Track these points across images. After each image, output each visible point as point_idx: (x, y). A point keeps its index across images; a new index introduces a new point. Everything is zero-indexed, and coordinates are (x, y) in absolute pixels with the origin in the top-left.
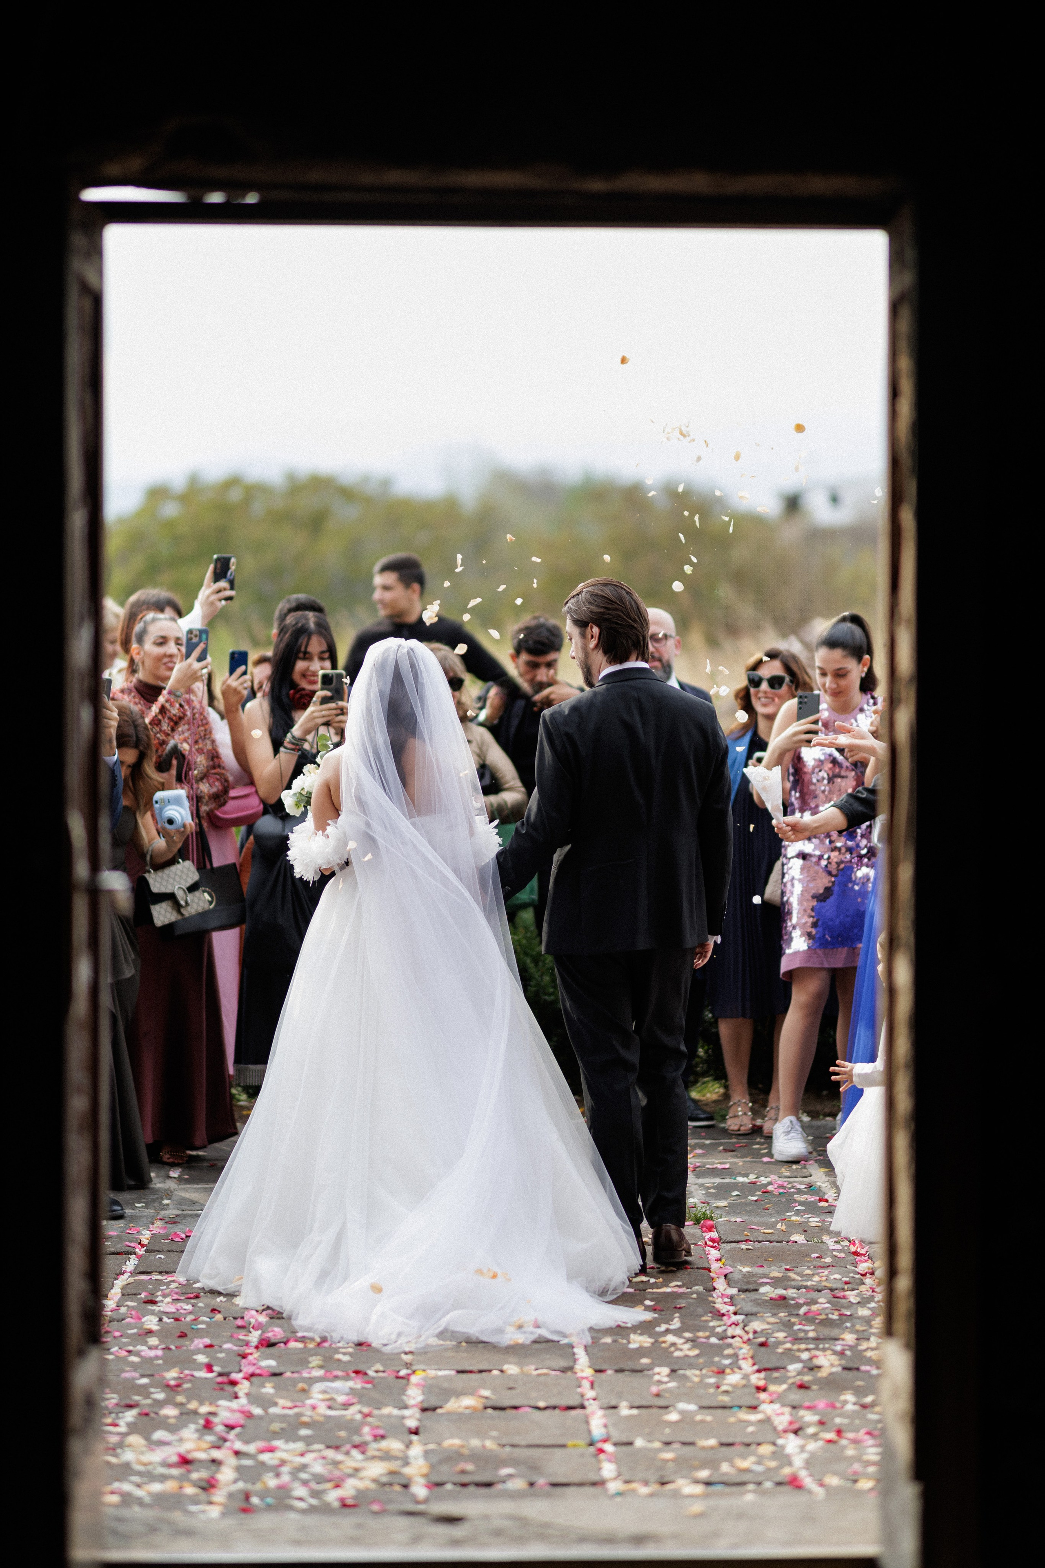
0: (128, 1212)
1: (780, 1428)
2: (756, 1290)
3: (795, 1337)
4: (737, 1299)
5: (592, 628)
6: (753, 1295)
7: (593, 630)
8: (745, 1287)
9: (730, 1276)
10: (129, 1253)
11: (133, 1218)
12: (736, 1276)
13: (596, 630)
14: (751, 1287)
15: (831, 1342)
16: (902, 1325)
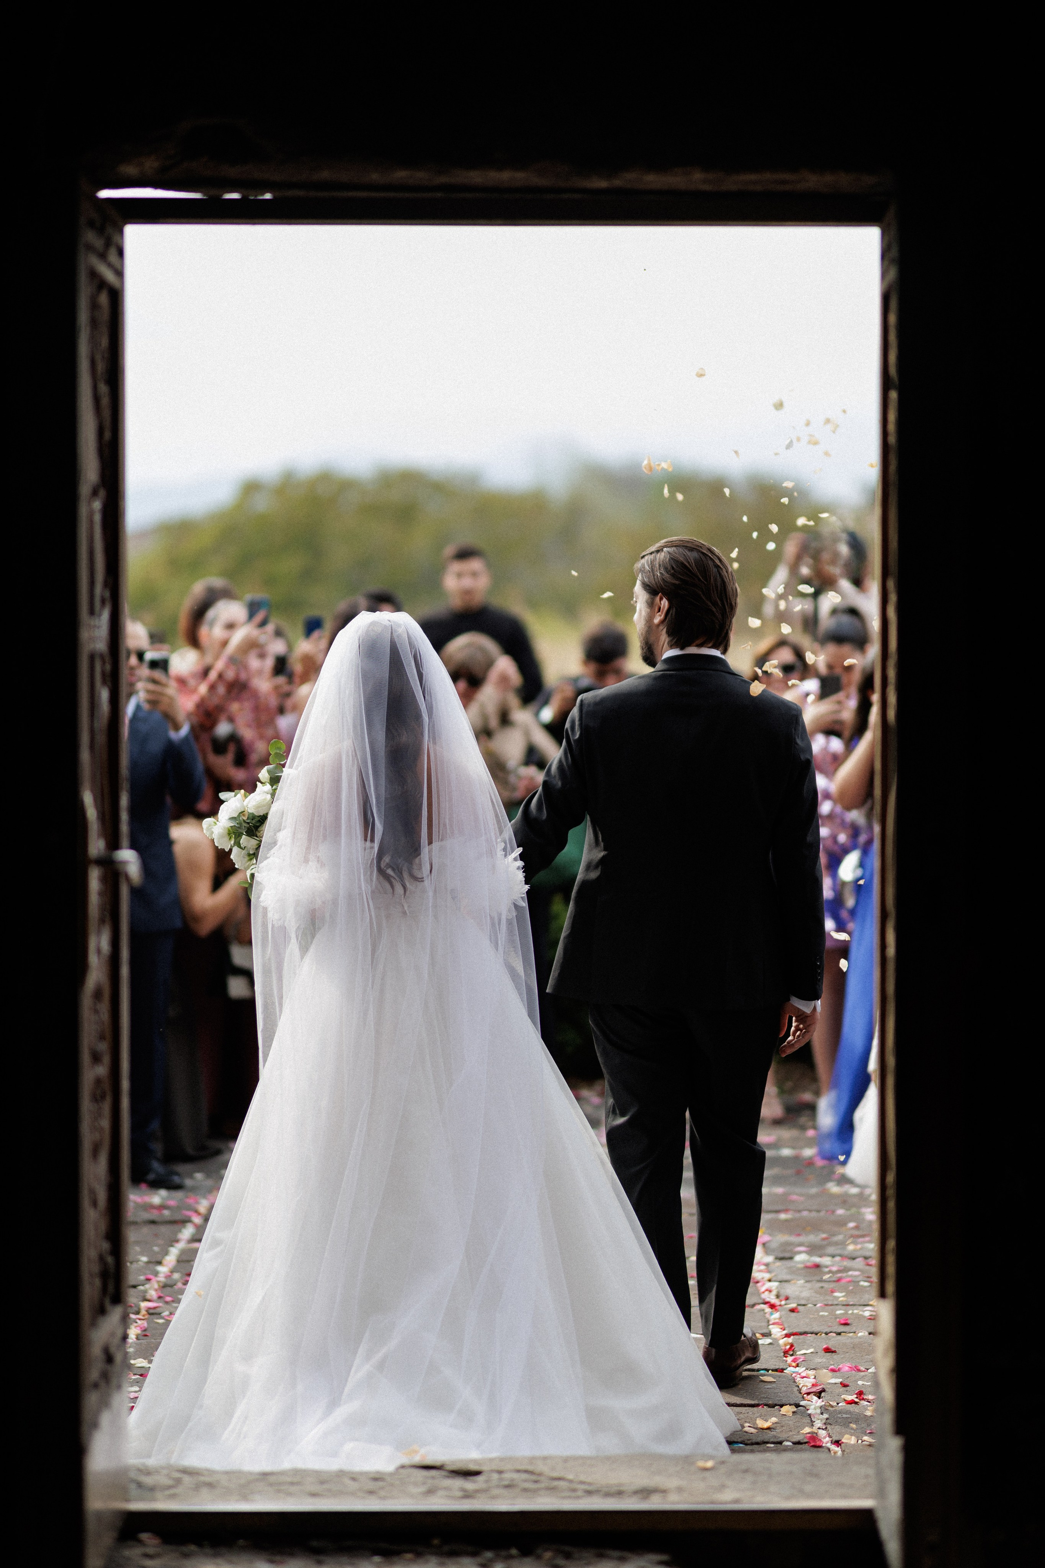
0: (188, 1182)
1: (804, 1390)
2: (791, 1258)
3: (825, 1303)
4: (772, 1267)
5: (661, 599)
6: (788, 1263)
7: (662, 602)
8: (781, 1255)
9: (767, 1245)
10: (185, 1221)
11: (193, 1189)
12: (774, 1245)
13: (665, 604)
14: (787, 1255)
15: (861, 1308)
16: (890, 1288)
